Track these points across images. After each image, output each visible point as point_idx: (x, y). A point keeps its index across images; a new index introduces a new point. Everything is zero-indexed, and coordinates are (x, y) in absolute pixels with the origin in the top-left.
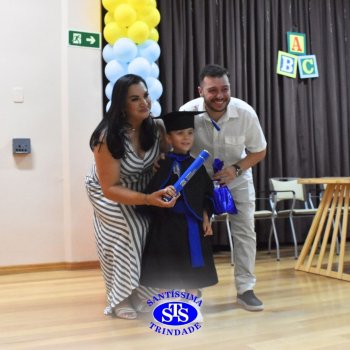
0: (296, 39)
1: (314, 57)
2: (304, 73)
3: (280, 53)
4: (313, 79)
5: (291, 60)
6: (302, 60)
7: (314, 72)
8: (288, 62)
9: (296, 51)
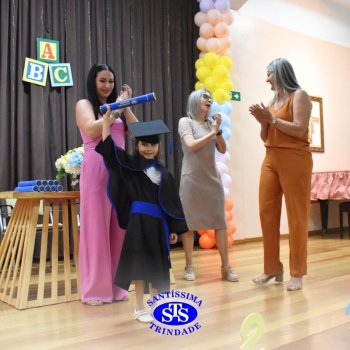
0: (48, 46)
1: (68, 65)
2: (56, 81)
3: (27, 60)
4: (66, 88)
5: (41, 68)
6: (54, 68)
7: (68, 81)
8: (37, 69)
9: (47, 57)
